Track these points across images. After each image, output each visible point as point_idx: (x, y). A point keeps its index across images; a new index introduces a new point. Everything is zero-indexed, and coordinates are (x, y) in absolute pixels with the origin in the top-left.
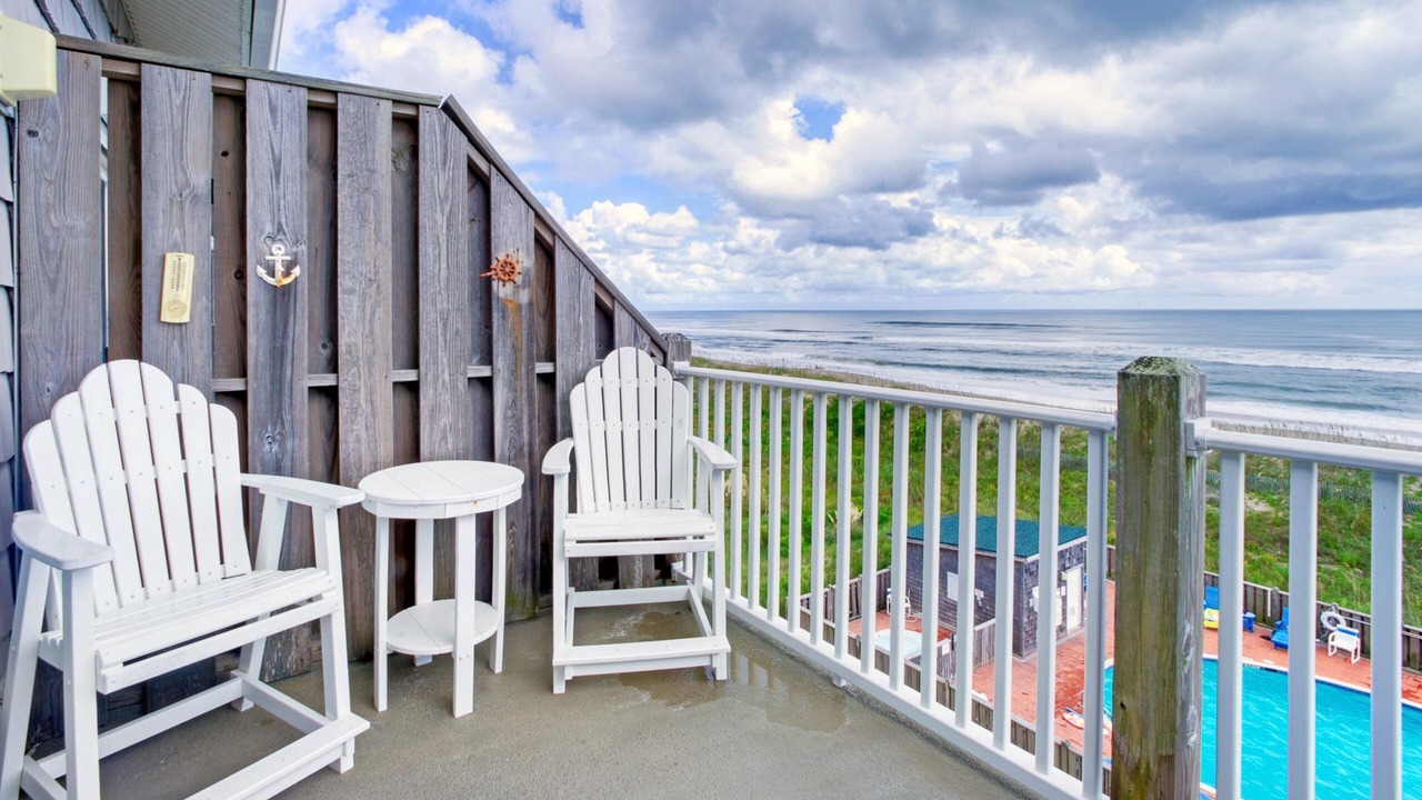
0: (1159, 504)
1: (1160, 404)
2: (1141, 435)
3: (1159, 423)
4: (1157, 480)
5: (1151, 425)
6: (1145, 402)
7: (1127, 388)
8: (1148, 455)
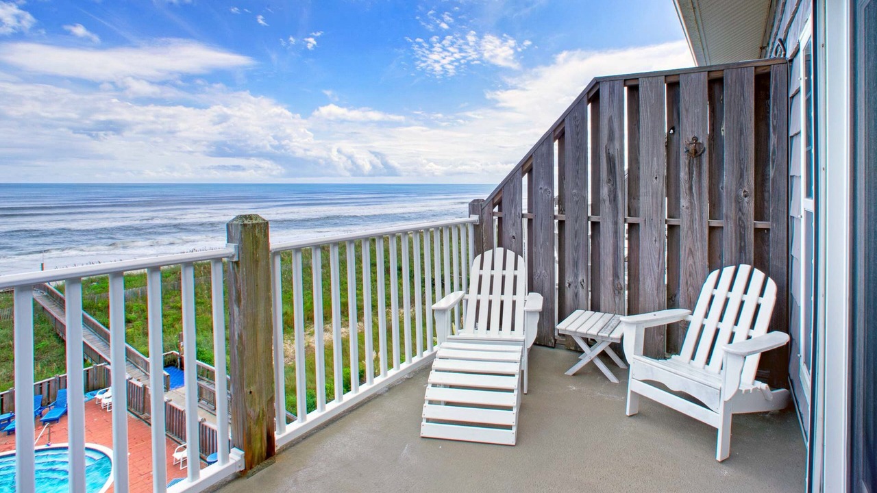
0: (262, 284)
1: (261, 236)
2: (253, 254)
3: (261, 246)
4: (261, 273)
5: (257, 247)
6: (255, 237)
7: (246, 231)
8: (256, 262)
